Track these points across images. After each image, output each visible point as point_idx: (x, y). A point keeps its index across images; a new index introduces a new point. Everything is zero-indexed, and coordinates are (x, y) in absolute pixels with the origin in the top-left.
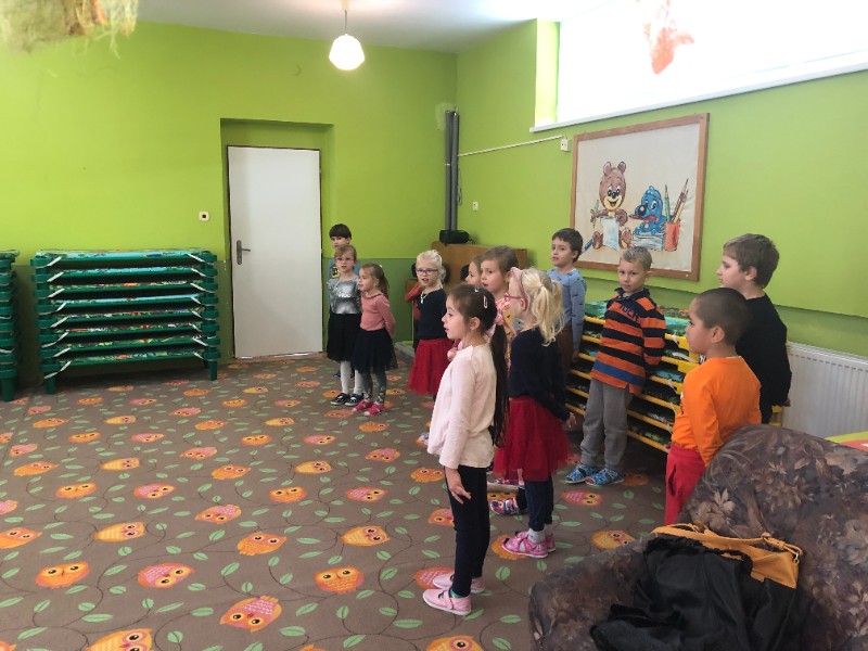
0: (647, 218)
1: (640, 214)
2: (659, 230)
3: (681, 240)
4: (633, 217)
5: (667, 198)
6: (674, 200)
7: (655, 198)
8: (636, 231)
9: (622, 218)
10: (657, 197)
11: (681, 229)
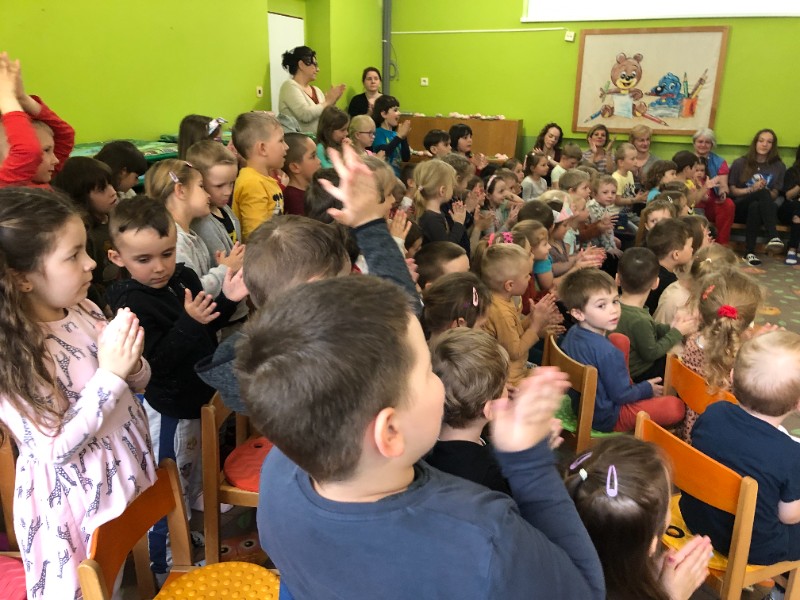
0: (665, 95)
1: (656, 92)
2: (675, 103)
3: (697, 110)
4: (650, 94)
5: (686, 82)
6: (692, 82)
7: (673, 81)
8: (652, 105)
9: (636, 94)
10: (676, 80)
11: (699, 102)
